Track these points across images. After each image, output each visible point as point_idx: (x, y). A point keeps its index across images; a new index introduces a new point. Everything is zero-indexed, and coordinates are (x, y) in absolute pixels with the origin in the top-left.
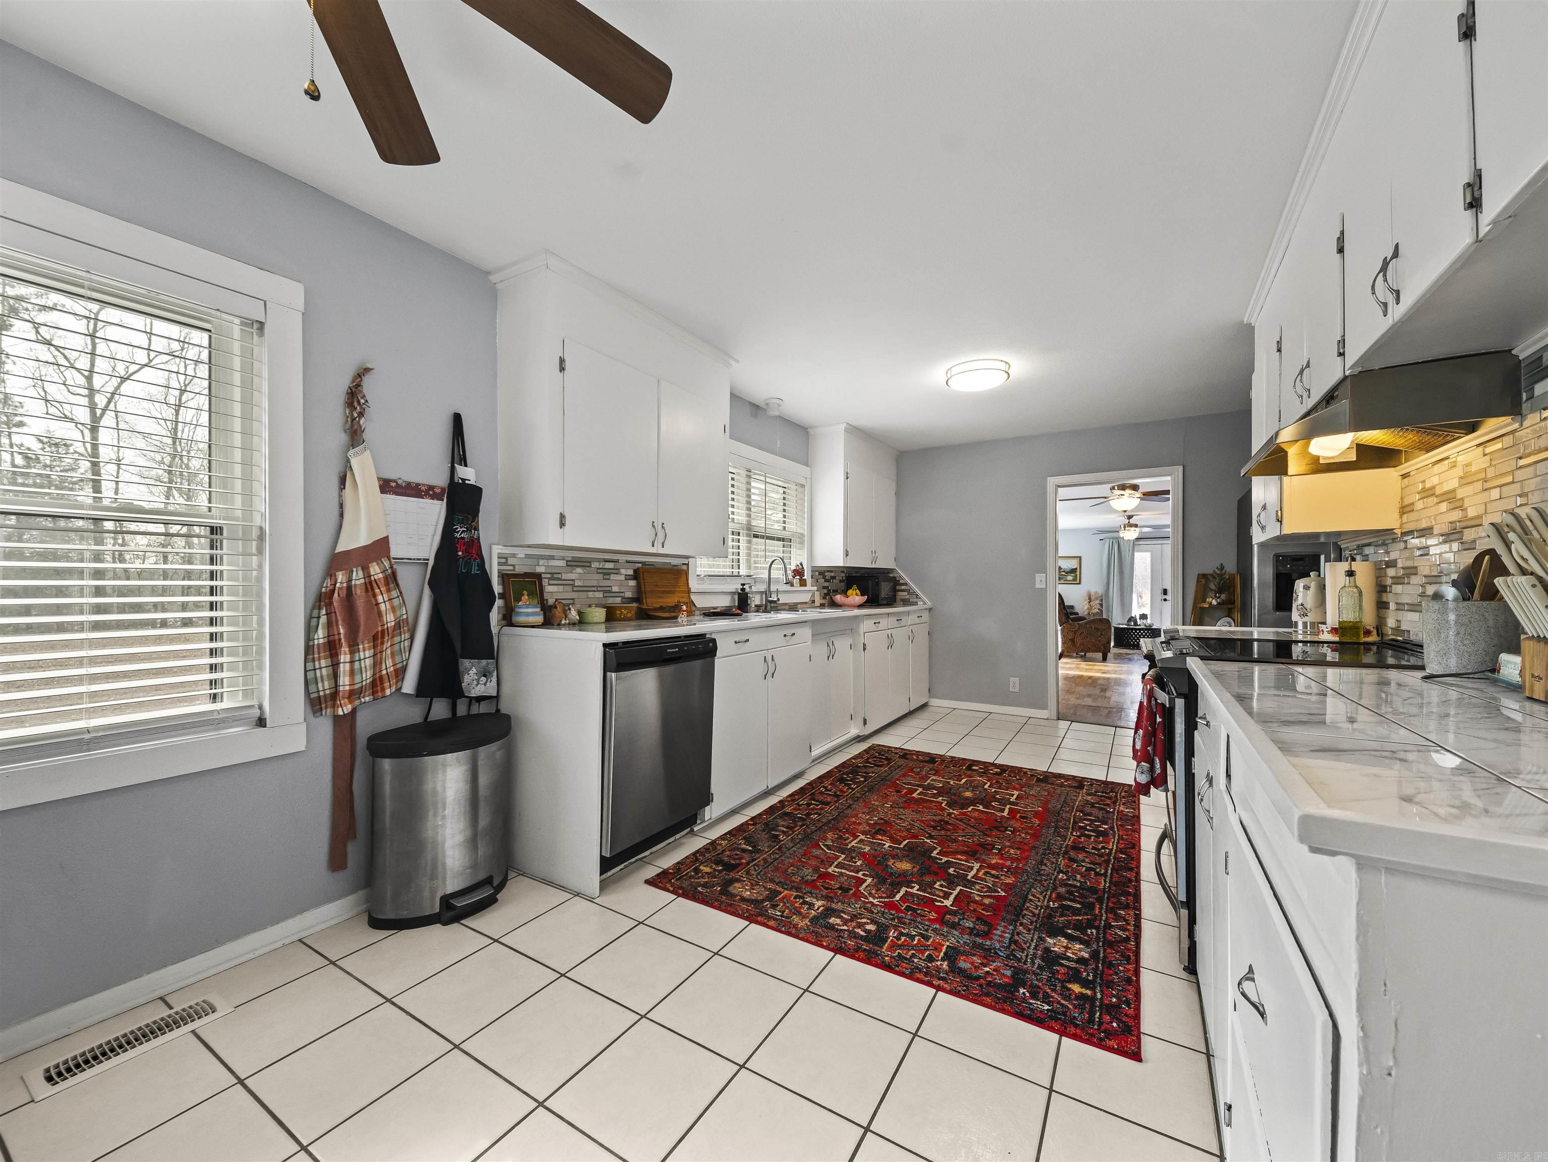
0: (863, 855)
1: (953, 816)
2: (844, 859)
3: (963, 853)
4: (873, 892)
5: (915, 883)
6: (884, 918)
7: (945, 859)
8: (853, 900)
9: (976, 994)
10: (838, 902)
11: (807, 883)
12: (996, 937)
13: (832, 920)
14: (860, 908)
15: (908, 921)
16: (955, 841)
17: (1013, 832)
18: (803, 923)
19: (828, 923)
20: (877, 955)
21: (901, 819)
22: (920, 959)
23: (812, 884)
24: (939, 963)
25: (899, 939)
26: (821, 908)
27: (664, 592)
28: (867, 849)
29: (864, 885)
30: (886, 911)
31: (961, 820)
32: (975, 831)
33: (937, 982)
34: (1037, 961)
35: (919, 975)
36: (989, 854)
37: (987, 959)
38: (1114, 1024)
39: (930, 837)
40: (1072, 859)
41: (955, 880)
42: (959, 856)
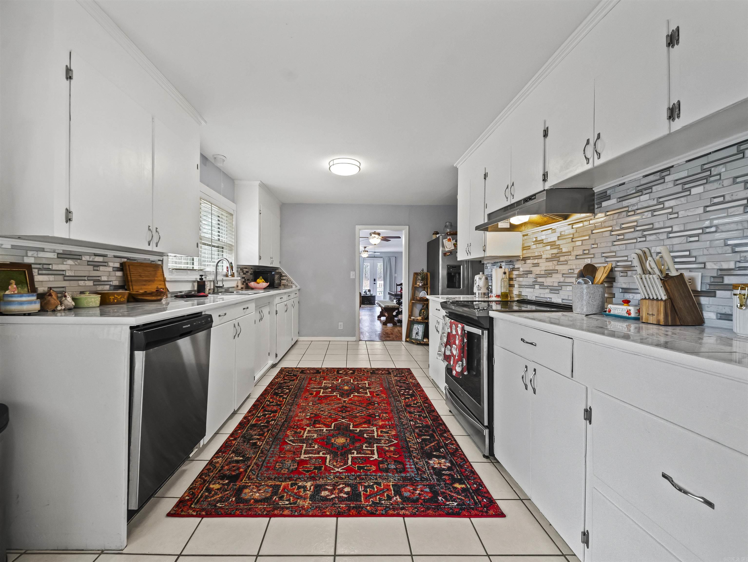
0: (315, 441)
1: (346, 402)
2: (306, 447)
3: (364, 423)
4: (335, 464)
5: (353, 449)
6: (351, 479)
7: (358, 430)
8: (327, 474)
9: (423, 511)
10: (319, 479)
11: (293, 472)
12: (409, 470)
13: (323, 494)
14: (334, 478)
15: (364, 477)
16: (356, 417)
17: (378, 404)
18: (306, 503)
19: (321, 496)
20: (362, 508)
21: (323, 411)
22: (384, 500)
23: (296, 471)
24: (395, 498)
25: (367, 491)
26: (312, 487)
27: (146, 281)
28: (315, 436)
29: (328, 461)
30: (349, 474)
32: (362, 408)
33: (402, 512)
34: (434, 477)
35: (391, 512)
36: (376, 420)
37: (414, 485)
38: (485, 500)
39: (343, 418)
40: (410, 413)
41: (371, 441)
42: (364, 426)
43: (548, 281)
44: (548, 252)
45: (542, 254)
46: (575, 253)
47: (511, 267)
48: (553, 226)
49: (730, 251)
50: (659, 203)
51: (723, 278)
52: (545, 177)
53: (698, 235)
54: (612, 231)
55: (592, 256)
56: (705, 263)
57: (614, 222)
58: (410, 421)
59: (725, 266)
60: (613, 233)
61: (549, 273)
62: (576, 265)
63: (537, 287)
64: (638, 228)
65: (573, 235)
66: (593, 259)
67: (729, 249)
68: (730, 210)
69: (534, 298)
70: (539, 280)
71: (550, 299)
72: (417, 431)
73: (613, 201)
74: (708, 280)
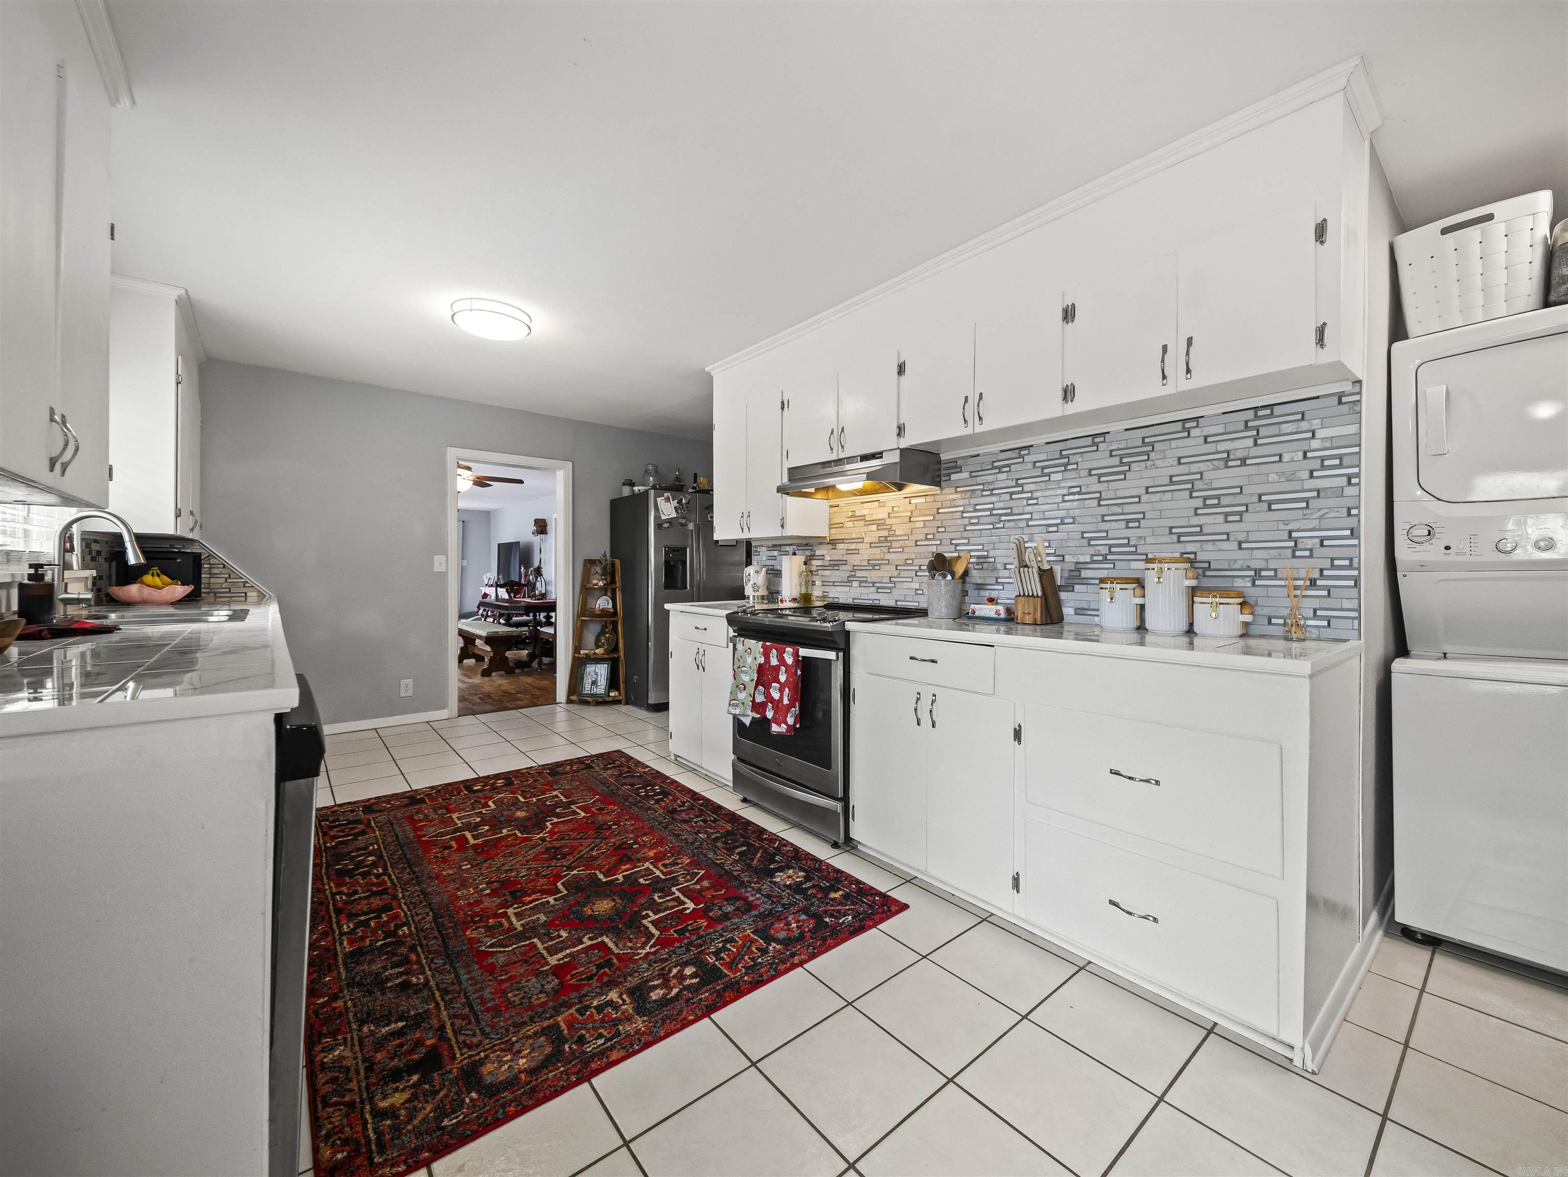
0: (550, 925)
1: (548, 839)
3: (620, 863)
4: (630, 944)
5: (641, 911)
6: (682, 954)
8: (631, 966)
9: (821, 945)
10: (626, 980)
11: (557, 992)
12: (758, 902)
13: (655, 995)
14: (650, 965)
15: (699, 941)
16: (594, 858)
17: (615, 824)
18: (640, 1023)
19: (655, 1001)
20: (737, 982)
21: (510, 870)
22: (759, 957)
23: (564, 989)
24: (771, 948)
25: (723, 959)
26: (624, 996)
28: (543, 918)
29: (611, 945)
30: (671, 949)
31: (562, 839)
32: (590, 840)
33: (796, 960)
34: (797, 897)
35: (782, 967)
36: (637, 851)
37: (782, 919)
38: (877, 898)
39: (570, 868)
40: (685, 821)
41: (661, 886)
42: (624, 867)
43: (874, 576)
44: (872, 534)
45: (864, 536)
46: (914, 538)
47: (808, 553)
48: (882, 497)
49: (1086, 544)
50: (1018, 485)
51: (1080, 571)
52: (901, 430)
53: (1057, 525)
54: (963, 512)
55: (938, 542)
56: (1063, 556)
57: (967, 501)
58: (696, 834)
59: (1082, 559)
60: (965, 515)
61: (873, 565)
62: (915, 553)
63: (855, 584)
64: (995, 512)
65: (912, 512)
66: (939, 547)
67: (1085, 542)
68: (1087, 502)
69: (850, 601)
70: (859, 574)
71: (877, 602)
72: (719, 844)
73: (965, 475)
74: (1066, 574)
